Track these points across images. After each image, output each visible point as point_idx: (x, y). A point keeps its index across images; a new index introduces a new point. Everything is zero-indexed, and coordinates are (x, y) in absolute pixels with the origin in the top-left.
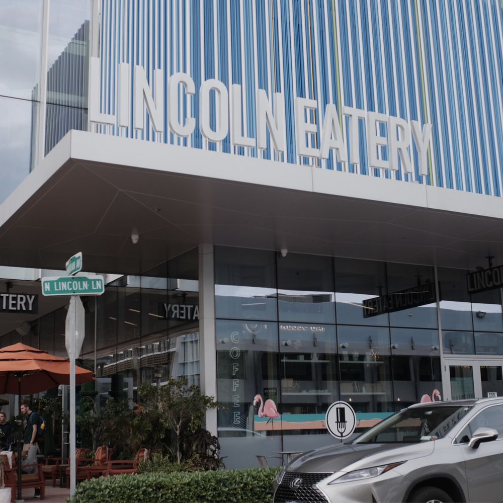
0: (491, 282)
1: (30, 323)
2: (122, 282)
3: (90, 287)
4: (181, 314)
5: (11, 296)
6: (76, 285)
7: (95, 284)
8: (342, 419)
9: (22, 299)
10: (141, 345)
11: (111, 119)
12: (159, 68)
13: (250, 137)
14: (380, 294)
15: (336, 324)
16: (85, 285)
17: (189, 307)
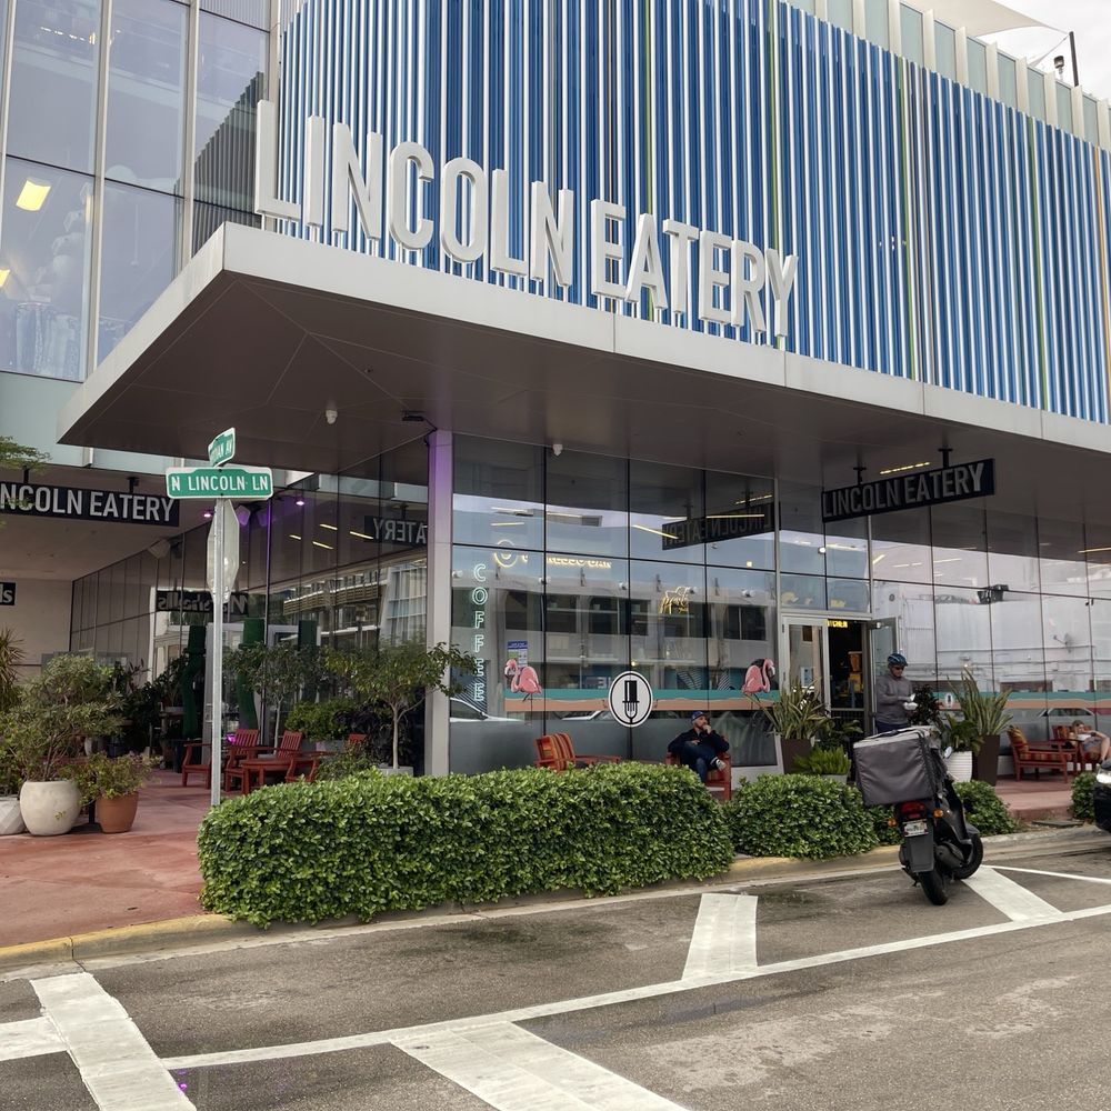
0: (859, 506)
1: (171, 539)
2: (311, 484)
3: (249, 486)
4: (400, 535)
5: (136, 498)
6: (225, 483)
7: (258, 481)
8: (632, 697)
9: (153, 504)
10: (337, 576)
11: (292, 210)
12: (375, 130)
13: (514, 257)
14: (689, 516)
15: (629, 559)
16: (241, 483)
17: (410, 524)
